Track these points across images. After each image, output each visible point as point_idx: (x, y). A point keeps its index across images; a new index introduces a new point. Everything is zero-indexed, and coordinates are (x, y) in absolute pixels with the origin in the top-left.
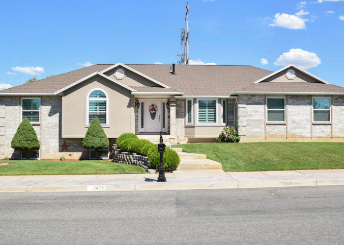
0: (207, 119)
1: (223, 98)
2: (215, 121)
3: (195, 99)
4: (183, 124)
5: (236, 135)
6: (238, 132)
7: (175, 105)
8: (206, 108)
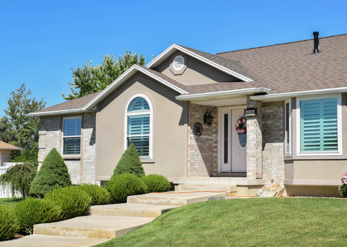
0: (322, 143)
4: (282, 153)
7: (254, 115)
8: (319, 119)
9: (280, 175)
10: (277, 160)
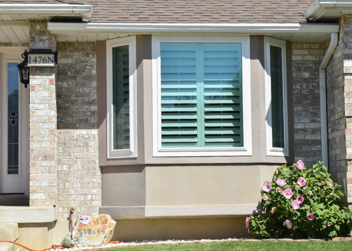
0: (201, 132)
1: (273, 36)
2: (238, 140)
3: (145, 42)
4: (93, 152)
5: (337, 202)
6: (343, 189)
7: (52, 65)
8: (194, 82)
9: (89, 197)
10: (83, 167)
